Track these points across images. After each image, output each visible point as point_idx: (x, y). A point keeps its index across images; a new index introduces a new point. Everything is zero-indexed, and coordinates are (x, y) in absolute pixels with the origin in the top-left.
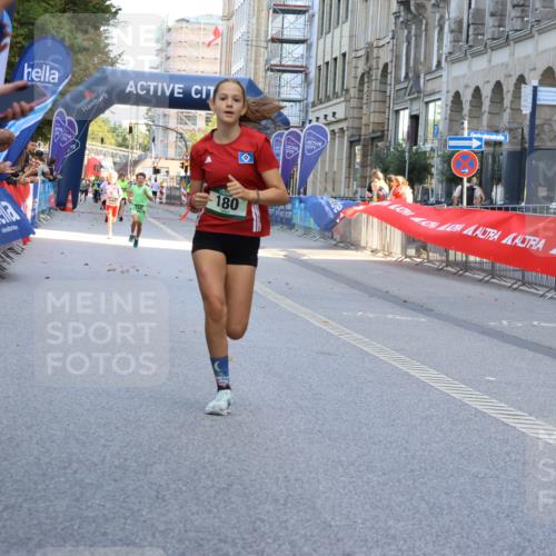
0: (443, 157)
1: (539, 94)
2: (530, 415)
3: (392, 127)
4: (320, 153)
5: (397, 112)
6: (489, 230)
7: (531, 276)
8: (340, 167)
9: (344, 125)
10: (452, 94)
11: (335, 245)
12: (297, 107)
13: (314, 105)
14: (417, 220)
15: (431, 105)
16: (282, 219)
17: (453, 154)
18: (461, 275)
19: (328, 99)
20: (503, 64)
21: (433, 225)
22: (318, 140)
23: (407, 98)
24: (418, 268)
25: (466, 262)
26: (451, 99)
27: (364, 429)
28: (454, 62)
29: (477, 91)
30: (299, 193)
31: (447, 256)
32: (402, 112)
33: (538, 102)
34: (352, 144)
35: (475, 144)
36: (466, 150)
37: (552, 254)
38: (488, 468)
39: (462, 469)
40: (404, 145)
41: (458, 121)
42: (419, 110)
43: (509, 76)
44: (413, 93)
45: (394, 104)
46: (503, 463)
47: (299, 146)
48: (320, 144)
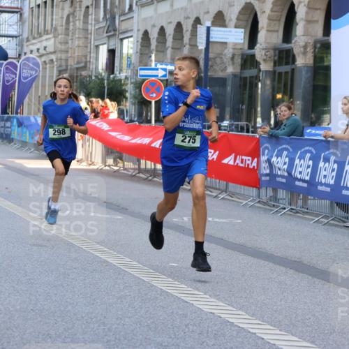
0: (135, 83)
1: (211, 32)
2: (205, 294)
3: (93, 59)
4: (34, 80)
5: (97, 47)
9: (53, 57)
10: (141, 33)
12: (14, 41)
13: (28, 40)
14: (113, 134)
15: (125, 41)
16: (2, 134)
17: (144, 80)
18: (150, 180)
19: (40, 35)
20: (182, 9)
21: (127, 138)
22: (32, 69)
23: (105, 35)
24: (115, 174)
25: (155, 169)
26: (141, 36)
27: (70, 308)
28: (143, 5)
29: (162, 30)
30: (17, 113)
31: (139, 165)
32: (101, 47)
33: (211, 40)
34: (61, 72)
35: (161, 73)
36: (153, 78)
37: (224, 164)
38: (171, 337)
39: (150, 339)
40: (103, 74)
41: (147, 54)
42: (115, 45)
43: (188, 18)
44: (110, 31)
45: (95, 40)
46: (182, 333)
47: (16, 74)
48: (34, 73)
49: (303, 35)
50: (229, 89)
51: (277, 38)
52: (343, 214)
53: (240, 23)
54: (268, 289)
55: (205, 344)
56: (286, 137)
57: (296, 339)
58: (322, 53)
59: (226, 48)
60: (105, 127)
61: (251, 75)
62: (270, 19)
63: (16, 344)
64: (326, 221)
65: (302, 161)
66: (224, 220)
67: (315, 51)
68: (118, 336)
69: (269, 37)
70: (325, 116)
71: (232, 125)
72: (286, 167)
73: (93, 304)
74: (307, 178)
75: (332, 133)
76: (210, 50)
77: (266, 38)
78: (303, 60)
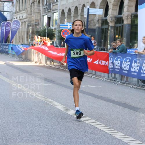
0: (58, 31)
1: (89, 10)
2: (87, 116)
3: (41, 21)
4: (17, 29)
5: (43, 16)
8: (24, 34)
9: (26, 20)
11: (23, 60)
12: (10, 14)
13: (15, 13)
14: (50, 51)
15: (55, 14)
16: (5, 51)
17: (62, 30)
18: (65, 70)
19: (20, 11)
20: (78, 1)
21: (55, 53)
22: (17, 25)
23: (47, 11)
24: (50, 68)
25: (66, 66)
26: (61, 12)
29: (70, 9)
30: (11, 43)
31: (60, 64)
32: (45, 16)
33: (89, 13)
34: (28, 26)
35: (69, 27)
36: (66, 29)
37: (94, 64)
38: (73, 134)
39: (64, 134)
40: (46, 27)
41: (63, 19)
42: (50, 15)
43: (80, 4)
44: (49, 10)
45: (42, 13)
46: (77, 132)
47: (10, 27)
49: (127, 12)
50: (97, 33)
51: (116, 13)
52: (142, 84)
53: (101, 7)
54: (112, 114)
55: (87, 137)
56: (120, 53)
57: (124, 135)
58: (134, 19)
59: (95, 17)
60: (46, 49)
61: (106, 28)
62: (113, 5)
63: (10, 136)
64: (136, 87)
65: (126, 62)
66: (95, 87)
67: (131, 18)
68: (51, 133)
69: (113, 12)
70: (135, 44)
71: (98, 48)
72: (119, 65)
73: (42, 120)
74: (128, 69)
75: (138, 51)
76: (89, 17)
77: (112, 13)
78: (127, 22)
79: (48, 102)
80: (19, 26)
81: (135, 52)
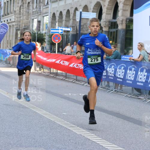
0: (49, 35)
1: (82, 14)
2: (78, 127)
3: (31, 25)
4: (5, 33)
5: (33, 19)
6: (65, 62)
7: (79, 78)
8: (12, 38)
9: (14, 24)
11: (11, 66)
13: (3, 16)
15: (45, 17)
17: (53, 34)
18: (55, 77)
19: (8, 14)
20: (70, 4)
21: (45, 59)
22: (5, 29)
24: (40, 74)
25: (57, 73)
26: (52, 15)
27: (19, 132)
28: (53, 2)
29: (61, 12)
31: (50, 71)
33: (82, 17)
34: (17, 30)
35: (60, 31)
36: (57, 33)
38: (63, 145)
39: (54, 146)
40: (35, 31)
41: (54, 23)
42: (41, 19)
43: (72, 8)
44: (39, 13)
45: (32, 17)
46: (68, 143)
48: (5, 30)
49: (121, 16)
51: (110, 17)
52: (137, 93)
53: (95, 10)
54: (105, 125)
55: (77, 148)
56: (114, 60)
57: (117, 146)
58: (129, 24)
62: (107, 9)
64: (130, 96)
65: (120, 70)
67: (126, 23)
68: (40, 144)
69: (107, 16)
70: (130, 51)
72: (113, 72)
73: (30, 130)
74: (122, 77)
75: (133, 58)
76: (82, 22)
77: (105, 17)
78: (121, 27)
79: (37, 111)
80: (6, 30)
81: (130, 59)
